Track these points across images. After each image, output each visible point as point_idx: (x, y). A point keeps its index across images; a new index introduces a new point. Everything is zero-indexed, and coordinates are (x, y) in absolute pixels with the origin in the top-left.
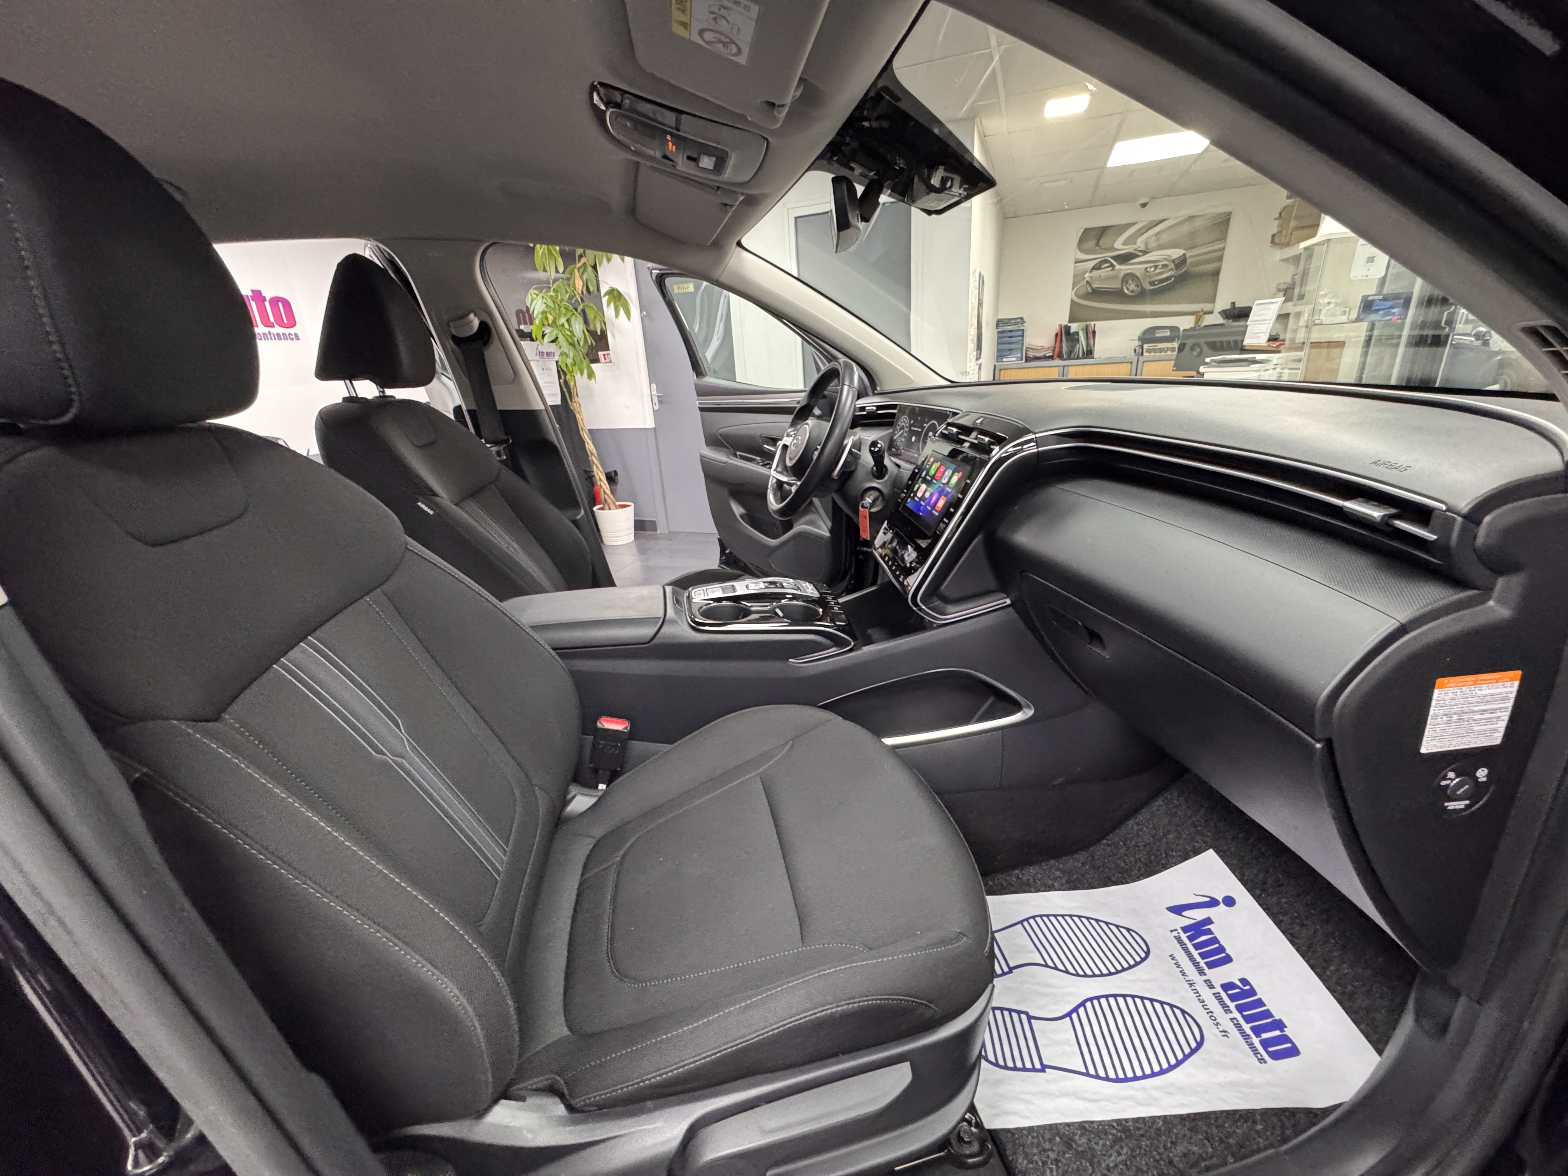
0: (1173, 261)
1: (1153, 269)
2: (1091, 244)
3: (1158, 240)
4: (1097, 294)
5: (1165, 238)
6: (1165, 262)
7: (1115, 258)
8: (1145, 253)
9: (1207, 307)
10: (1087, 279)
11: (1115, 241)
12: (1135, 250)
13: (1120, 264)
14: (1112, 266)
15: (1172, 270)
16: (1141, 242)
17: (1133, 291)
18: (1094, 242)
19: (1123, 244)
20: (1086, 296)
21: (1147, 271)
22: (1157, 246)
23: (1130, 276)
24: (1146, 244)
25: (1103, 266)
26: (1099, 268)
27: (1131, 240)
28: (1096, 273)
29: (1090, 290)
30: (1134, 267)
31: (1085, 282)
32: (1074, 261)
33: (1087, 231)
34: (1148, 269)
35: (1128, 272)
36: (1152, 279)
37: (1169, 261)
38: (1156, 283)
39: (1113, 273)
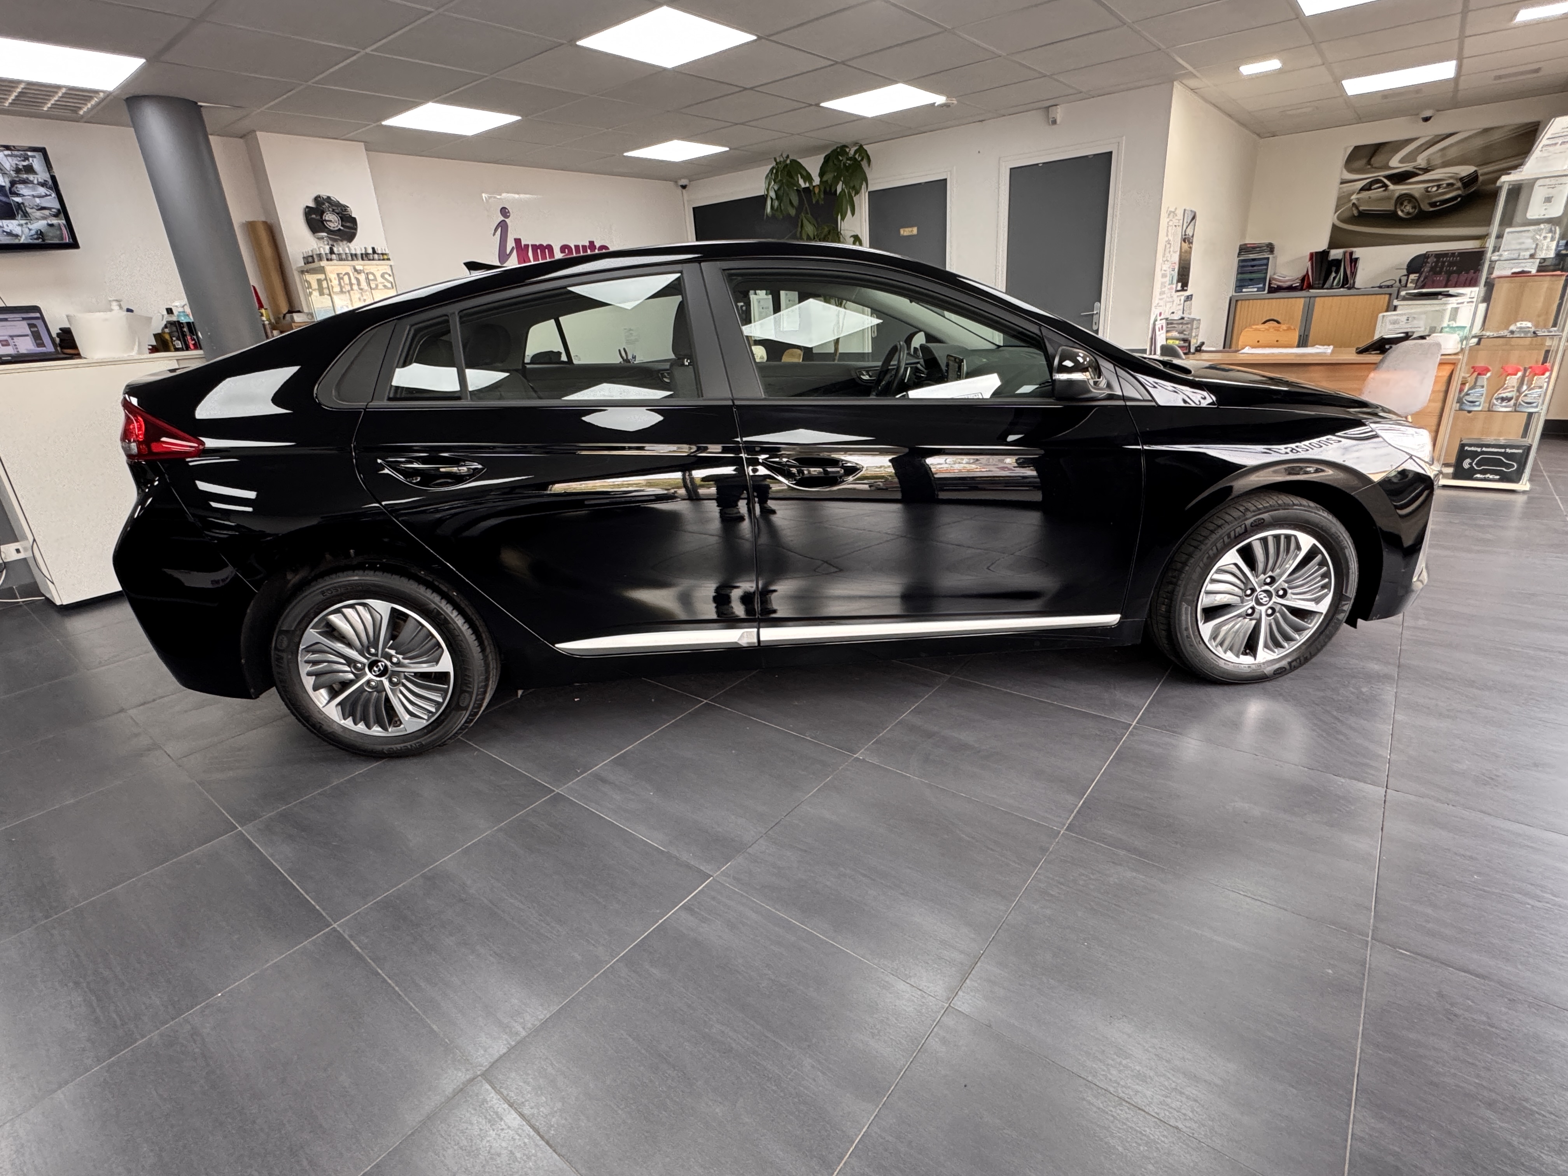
0: (1461, 179)
1: (1435, 189)
2: (1362, 163)
3: (1443, 156)
4: (1363, 217)
5: (1452, 153)
6: (1451, 181)
7: (1389, 177)
8: (1426, 170)
10: (1354, 201)
11: (1390, 160)
12: (1414, 168)
13: (1394, 183)
14: (1386, 186)
15: (1458, 189)
16: (1423, 159)
17: (1408, 213)
18: (1366, 160)
19: (1401, 161)
20: (1350, 220)
21: (1427, 191)
22: (1443, 162)
23: (1407, 197)
24: (1428, 161)
25: (1373, 187)
26: (1370, 189)
27: (1411, 157)
28: (1365, 195)
29: (1355, 213)
30: (1413, 187)
31: (1351, 204)
32: (1339, 181)
33: (1357, 148)
34: (1429, 189)
35: (1404, 192)
36: (1434, 200)
37: (1456, 179)
38: (1438, 204)
39: (1386, 193)
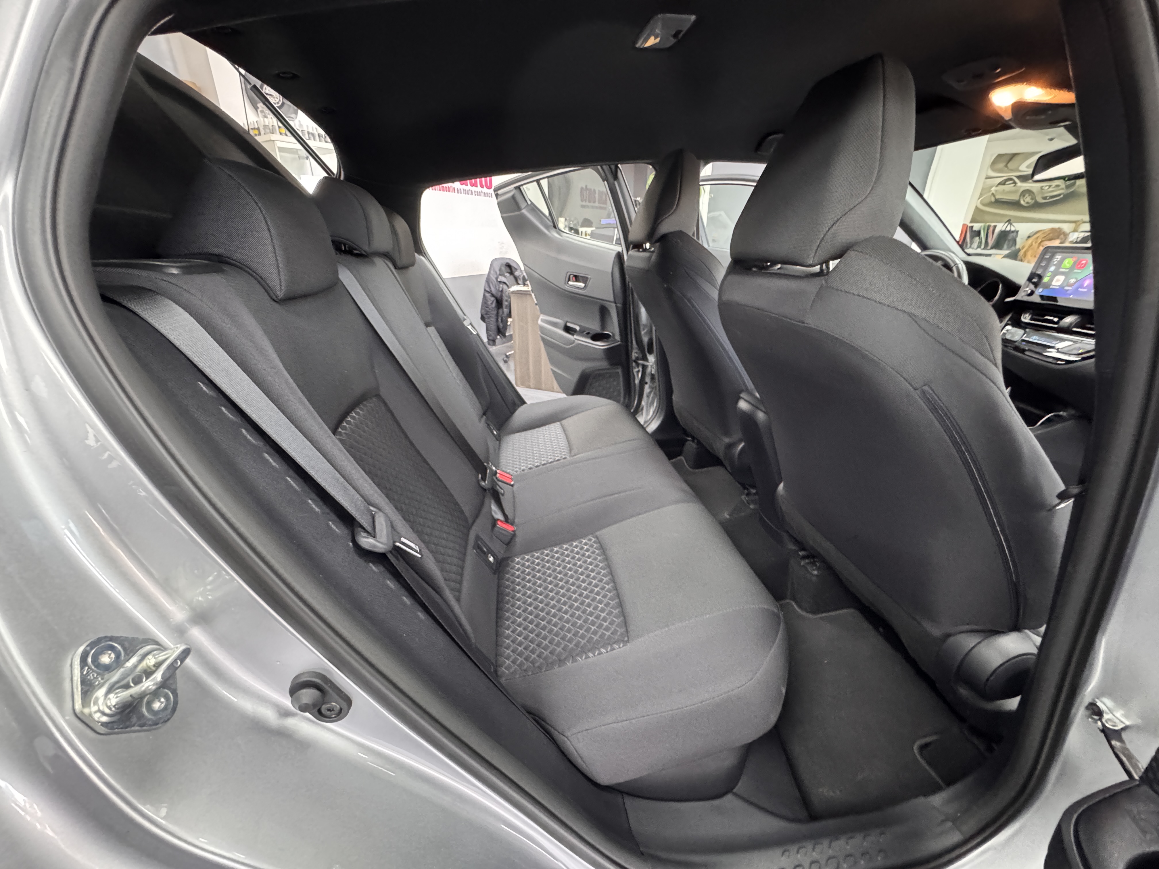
2: (1001, 165)
4: (999, 203)
7: (1019, 177)
10: (993, 192)
14: (1015, 183)
15: (1062, 189)
18: (1004, 164)
19: (1027, 167)
20: (990, 204)
29: (993, 200)
31: (990, 193)
32: (985, 177)
33: (1000, 156)
34: (1043, 188)
38: (1048, 198)
39: (1014, 188)
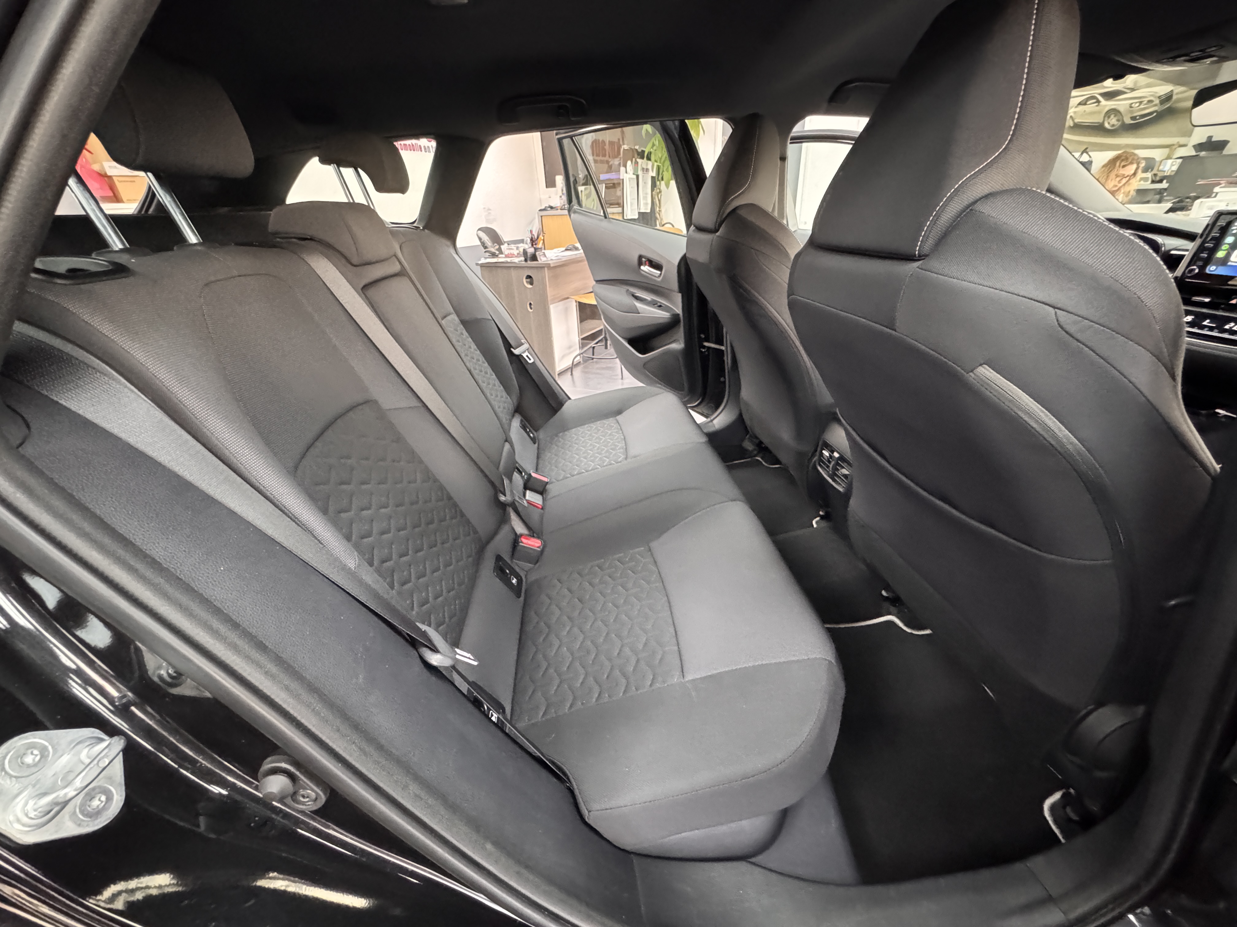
0: (1159, 97)
1: (1137, 104)
6: (1152, 98)
8: (1133, 90)
9: (1182, 140)
13: (1107, 100)
17: (1113, 125)
21: (1131, 107)
23: (1114, 112)
24: (1136, 83)
25: (1088, 103)
26: (1085, 104)
28: (1081, 108)
30: (1121, 103)
35: (1113, 107)
36: (1135, 115)
37: (1155, 97)
